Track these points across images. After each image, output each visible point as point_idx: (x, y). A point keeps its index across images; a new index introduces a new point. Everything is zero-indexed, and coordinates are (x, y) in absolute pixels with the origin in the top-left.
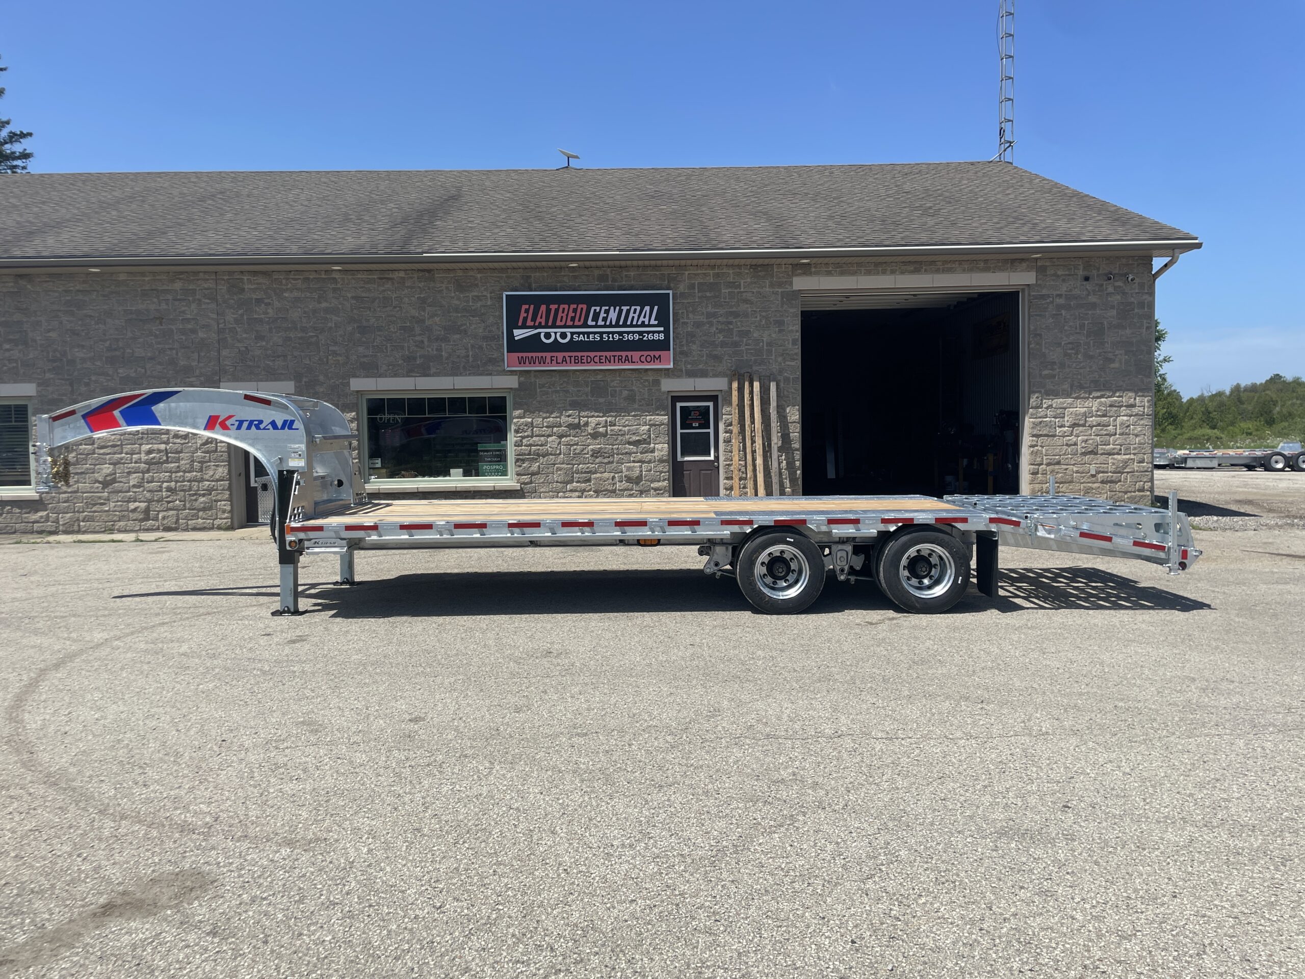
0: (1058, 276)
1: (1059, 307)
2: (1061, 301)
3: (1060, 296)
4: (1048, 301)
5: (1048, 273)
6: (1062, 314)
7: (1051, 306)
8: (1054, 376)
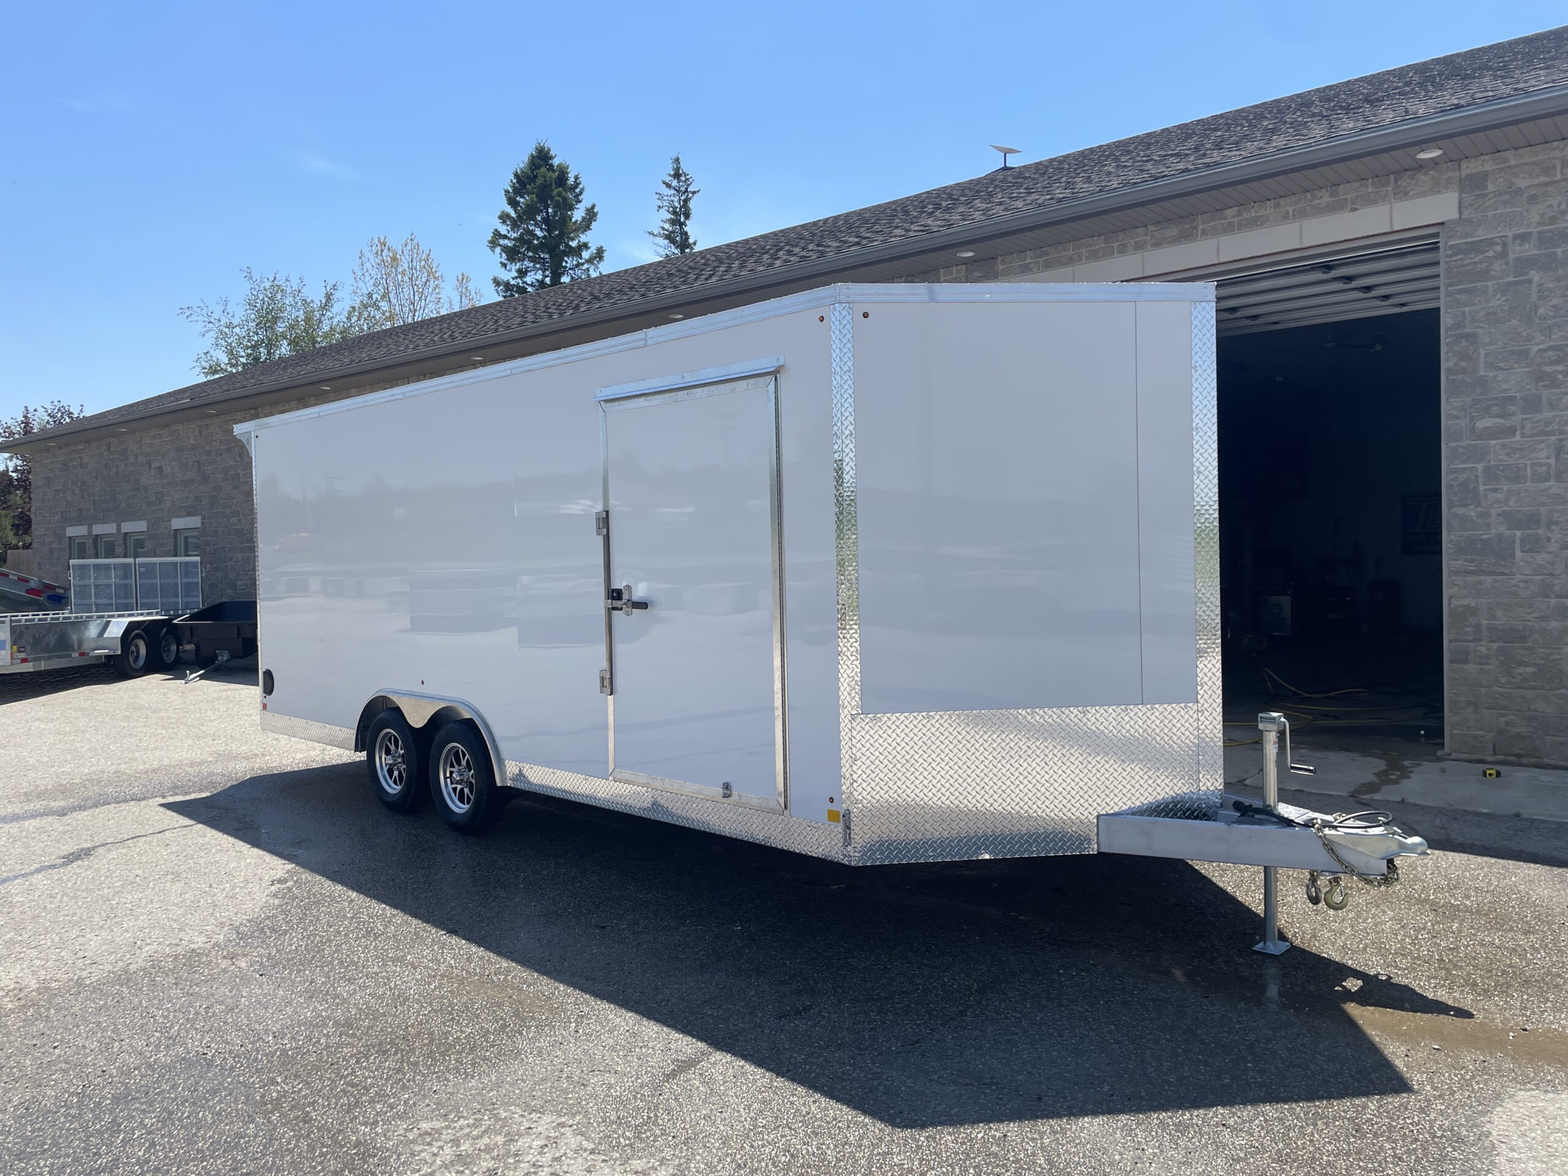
0: (1519, 190)
1: (1524, 264)
2: (1530, 250)
3: (1523, 238)
4: (1491, 254)
5: (1491, 188)
6: (1530, 281)
7: (1497, 266)
8: (1512, 431)
